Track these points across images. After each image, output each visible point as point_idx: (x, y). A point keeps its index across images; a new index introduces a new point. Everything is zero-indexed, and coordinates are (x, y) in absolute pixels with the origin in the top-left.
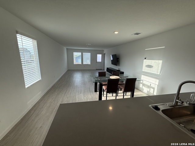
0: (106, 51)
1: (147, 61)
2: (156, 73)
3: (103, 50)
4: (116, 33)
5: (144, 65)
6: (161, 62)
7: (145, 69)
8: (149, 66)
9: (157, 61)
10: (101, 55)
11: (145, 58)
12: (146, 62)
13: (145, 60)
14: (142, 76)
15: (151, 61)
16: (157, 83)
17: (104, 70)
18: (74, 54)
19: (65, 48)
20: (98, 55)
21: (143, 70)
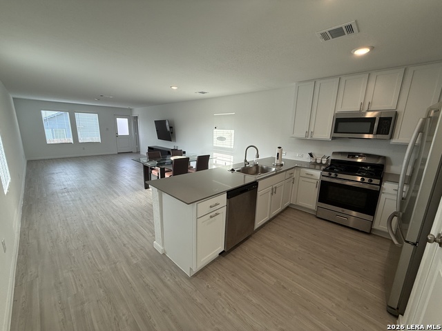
0: (137, 112)
1: (218, 130)
2: (229, 147)
3: (131, 109)
4: (174, 88)
5: (215, 137)
6: (233, 132)
7: (217, 143)
8: (221, 139)
9: (229, 131)
10: (126, 121)
11: (216, 128)
12: (217, 133)
13: (215, 130)
14: (214, 153)
17: (138, 152)
18: (46, 114)
19: (11, 96)
20: (119, 120)
21: (214, 145)
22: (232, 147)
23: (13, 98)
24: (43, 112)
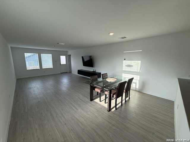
0: (70, 52)
1: (126, 61)
2: (137, 71)
3: (67, 51)
4: (111, 34)
5: (124, 65)
6: (139, 62)
7: (125, 68)
8: (129, 66)
9: (136, 61)
11: (125, 59)
12: (126, 63)
14: (123, 74)
15: (130, 61)
16: (138, 79)
17: (70, 72)
18: (27, 55)
19: (9, 46)
20: (61, 57)
21: (123, 70)
22: (139, 71)
23: (11, 47)
24: (25, 54)
